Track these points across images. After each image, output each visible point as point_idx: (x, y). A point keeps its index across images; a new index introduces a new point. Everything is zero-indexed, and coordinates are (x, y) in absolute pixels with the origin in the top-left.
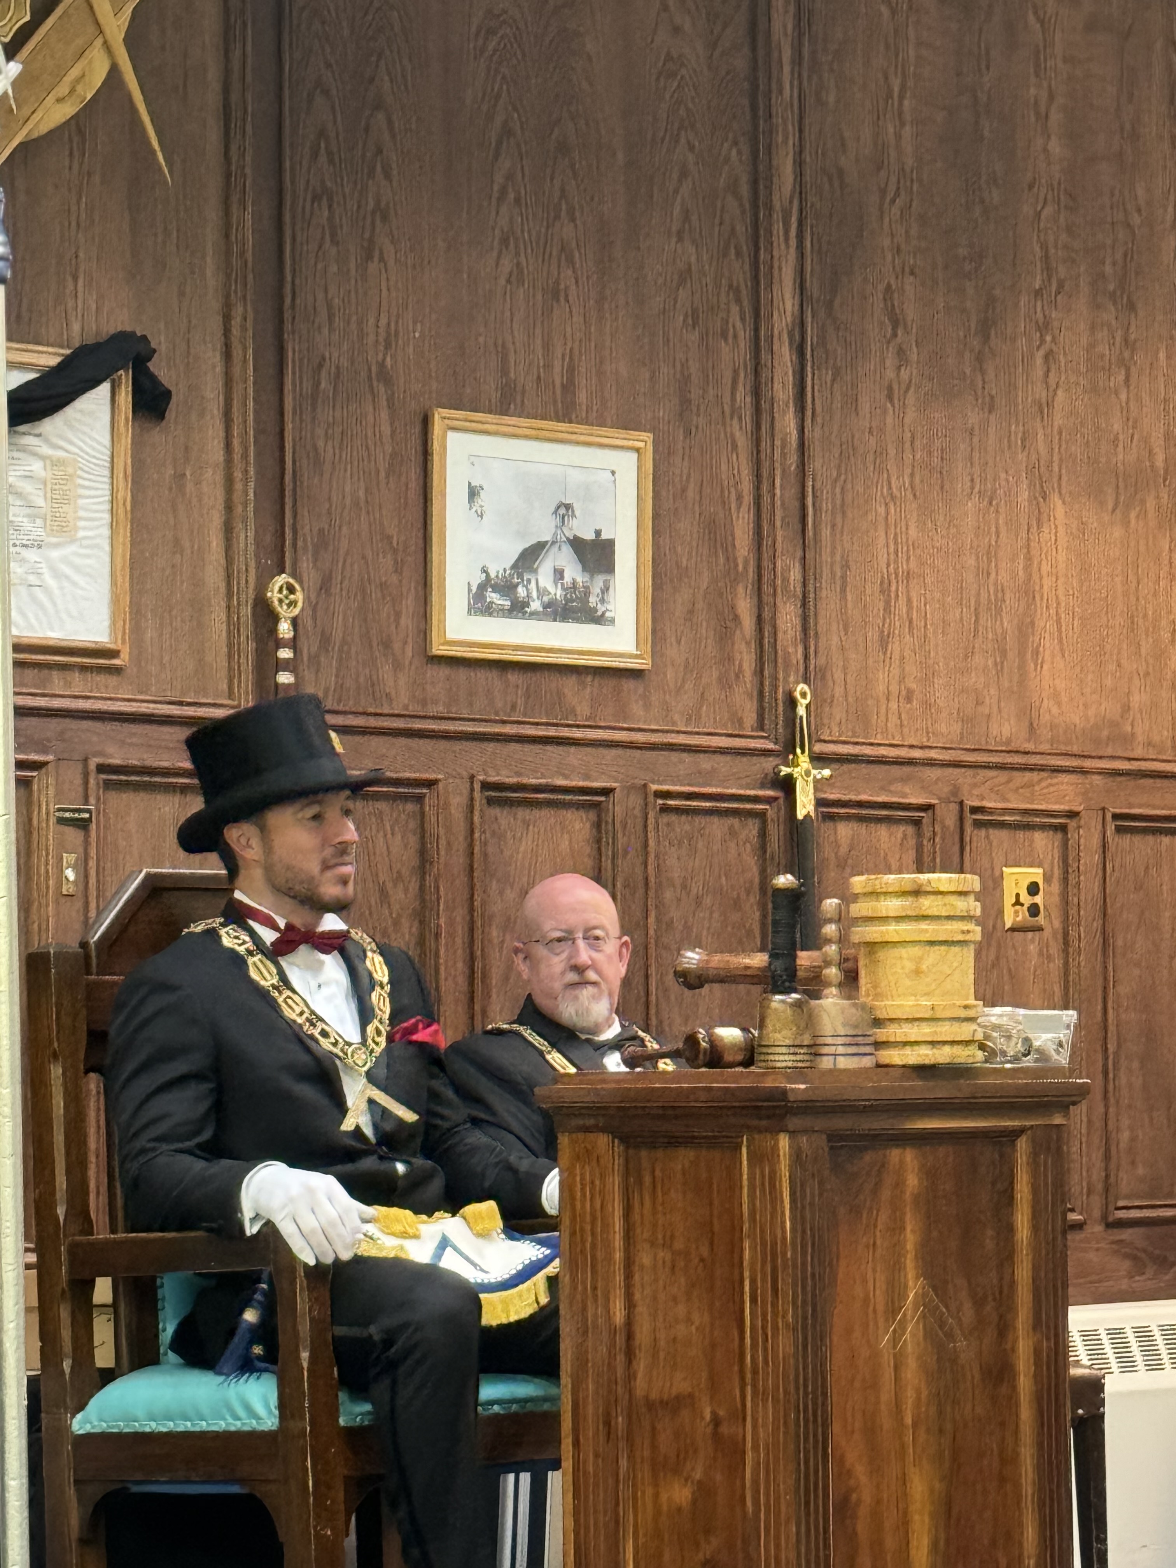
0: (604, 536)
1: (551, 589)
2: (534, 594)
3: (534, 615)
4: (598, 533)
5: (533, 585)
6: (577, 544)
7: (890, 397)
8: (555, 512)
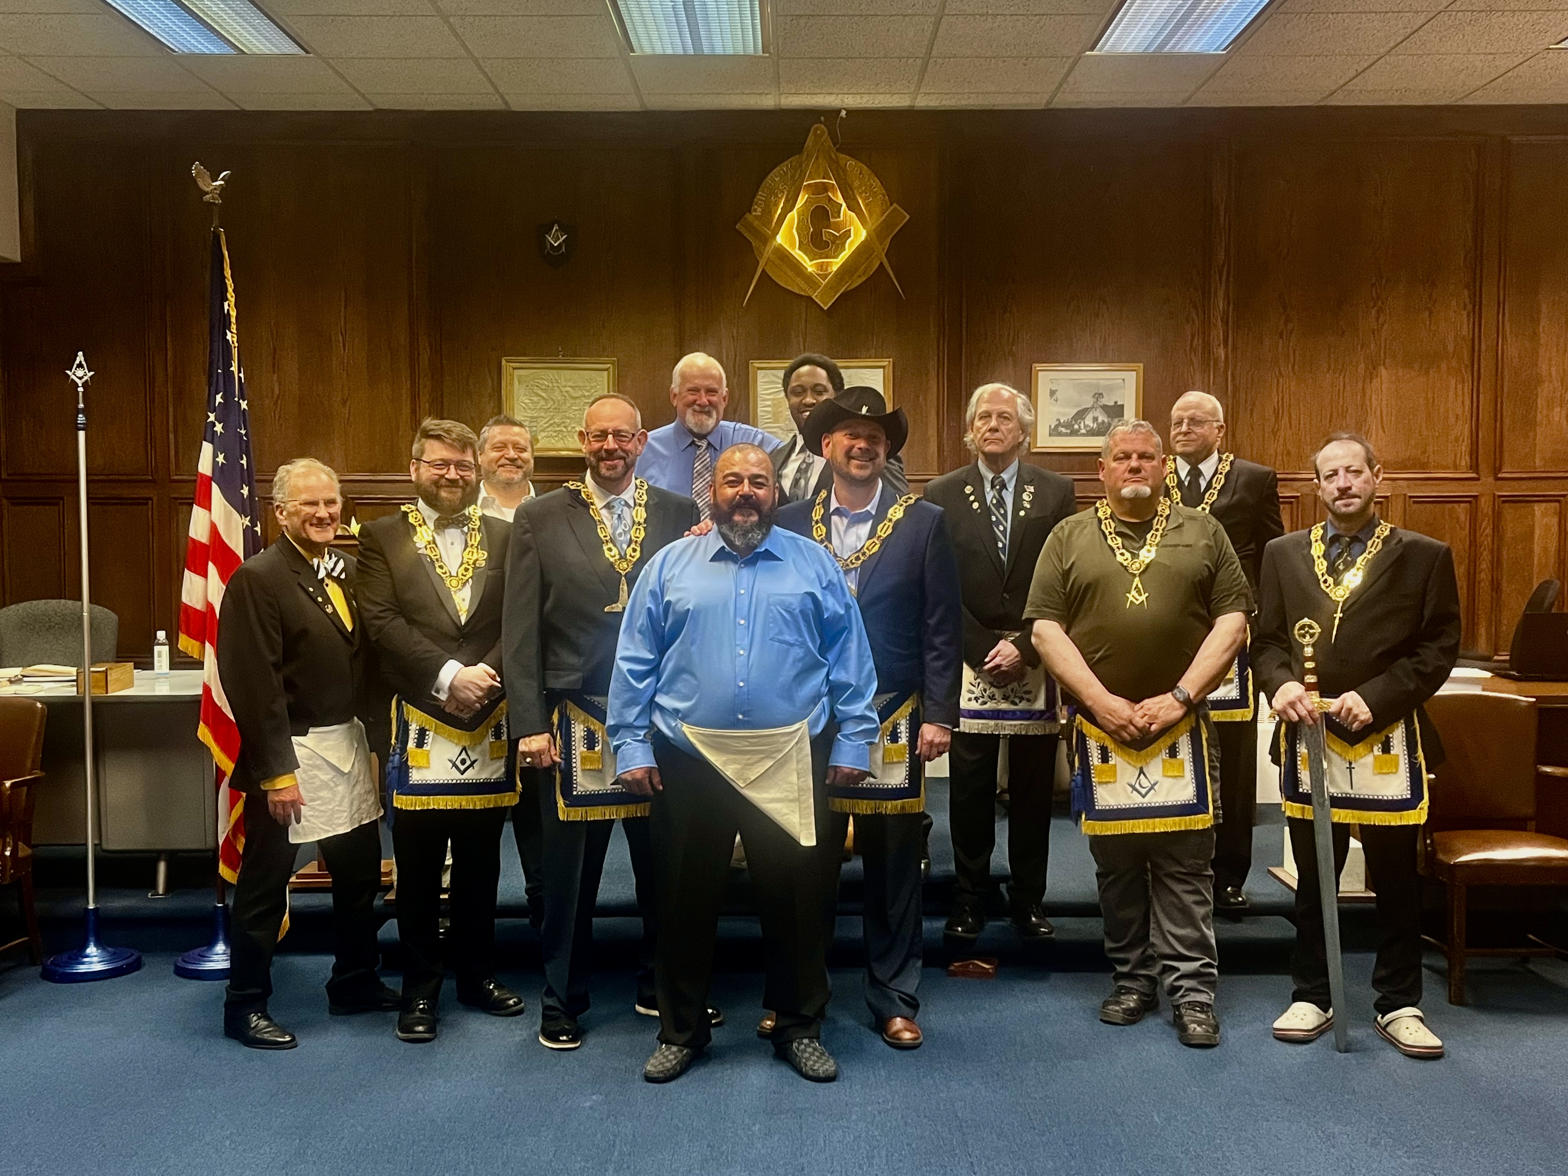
0: (1119, 403)
1: (1091, 425)
2: (1082, 427)
3: (1083, 435)
4: (1116, 403)
5: (1082, 425)
6: (1105, 408)
7: (1281, 336)
8: (1094, 397)
